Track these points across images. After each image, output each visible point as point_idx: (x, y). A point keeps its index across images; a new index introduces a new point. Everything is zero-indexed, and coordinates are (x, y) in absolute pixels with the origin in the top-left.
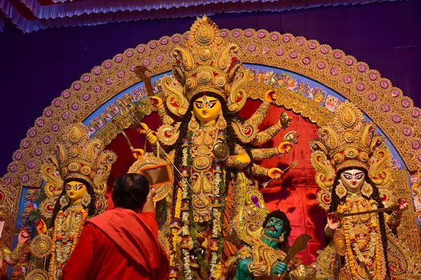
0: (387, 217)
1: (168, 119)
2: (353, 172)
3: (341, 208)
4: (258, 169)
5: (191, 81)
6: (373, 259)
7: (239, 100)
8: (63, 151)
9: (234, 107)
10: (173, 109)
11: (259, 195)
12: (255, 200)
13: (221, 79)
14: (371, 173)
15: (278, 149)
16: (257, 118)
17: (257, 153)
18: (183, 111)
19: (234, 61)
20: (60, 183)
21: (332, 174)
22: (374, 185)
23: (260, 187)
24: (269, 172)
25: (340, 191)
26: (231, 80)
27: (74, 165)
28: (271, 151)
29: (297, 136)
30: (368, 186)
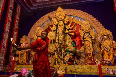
0: (93, 41)
1: (54, 26)
2: (87, 33)
3: (85, 40)
4: (70, 34)
5: (58, 18)
6: (91, 48)
7: (66, 21)
8: (36, 32)
9: (66, 23)
10: (55, 24)
11: (70, 38)
12: (70, 39)
13: (63, 18)
14: (90, 33)
15: (74, 30)
16: (70, 24)
17: (70, 31)
18: (57, 24)
19: (66, 15)
20: (36, 37)
21: (83, 34)
22: (91, 35)
23: (71, 37)
24: (72, 34)
25: (85, 37)
26: (65, 18)
27: (39, 34)
28: (72, 30)
29: (77, 27)
30: (90, 36)
